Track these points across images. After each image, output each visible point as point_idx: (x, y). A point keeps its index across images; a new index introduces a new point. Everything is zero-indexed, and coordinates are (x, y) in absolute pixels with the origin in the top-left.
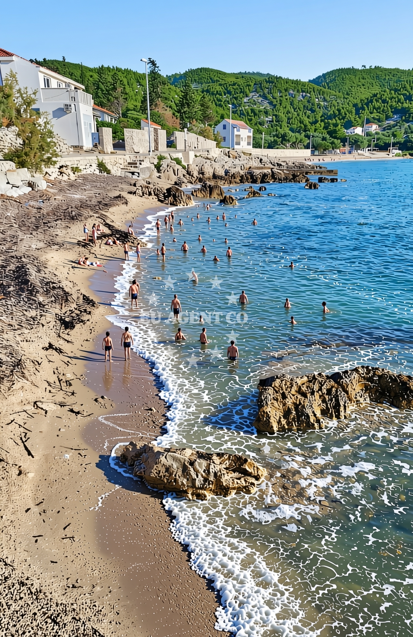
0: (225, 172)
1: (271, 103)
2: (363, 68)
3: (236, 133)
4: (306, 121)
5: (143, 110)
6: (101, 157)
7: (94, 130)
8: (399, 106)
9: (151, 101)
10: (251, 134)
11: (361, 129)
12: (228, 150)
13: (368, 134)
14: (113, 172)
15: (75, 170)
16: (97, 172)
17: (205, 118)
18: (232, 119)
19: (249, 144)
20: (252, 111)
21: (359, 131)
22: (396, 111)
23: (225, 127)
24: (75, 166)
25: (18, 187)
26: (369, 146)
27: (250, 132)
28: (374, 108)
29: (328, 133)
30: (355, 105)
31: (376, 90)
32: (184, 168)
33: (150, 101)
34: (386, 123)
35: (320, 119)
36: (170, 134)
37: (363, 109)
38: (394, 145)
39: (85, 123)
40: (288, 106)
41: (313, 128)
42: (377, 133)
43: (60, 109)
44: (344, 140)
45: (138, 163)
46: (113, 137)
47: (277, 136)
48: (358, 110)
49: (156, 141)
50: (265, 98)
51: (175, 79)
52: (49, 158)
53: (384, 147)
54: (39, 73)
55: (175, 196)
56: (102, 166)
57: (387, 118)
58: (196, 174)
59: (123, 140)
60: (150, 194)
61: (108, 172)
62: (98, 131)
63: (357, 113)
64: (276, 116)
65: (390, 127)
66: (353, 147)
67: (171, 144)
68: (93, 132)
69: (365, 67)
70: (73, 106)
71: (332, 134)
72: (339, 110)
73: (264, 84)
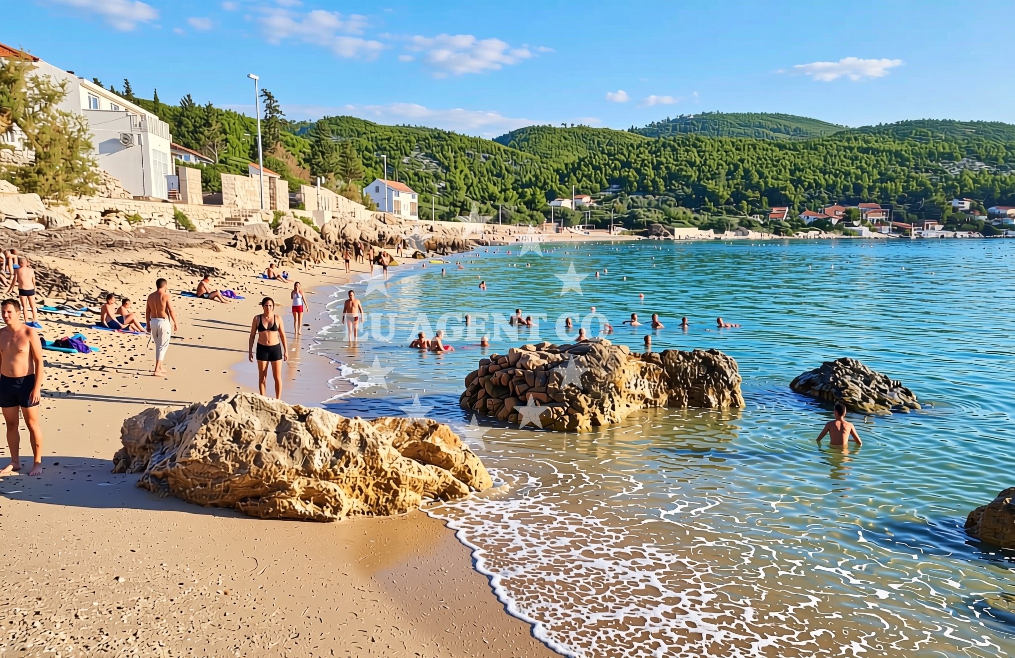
0: (379, 236)
1: (440, 164)
2: (564, 126)
3: (395, 198)
4: (492, 188)
5: (254, 157)
6: (180, 207)
7: (171, 171)
8: (616, 174)
9: (265, 146)
10: (416, 200)
11: (570, 201)
12: (381, 214)
13: (579, 208)
14: (199, 229)
15: (133, 219)
16: (172, 227)
17: (347, 173)
18: (388, 179)
19: (412, 214)
20: (416, 174)
21: (566, 203)
22: (612, 181)
23: (377, 190)
24: (132, 213)
25: (16, 220)
26: (582, 223)
27: (413, 197)
28: (583, 175)
29: (525, 203)
30: (557, 171)
31: (584, 153)
32: (316, 229)
33: (262, 145)
34: (602, 195)
35: (511, 186)
36: (294, 190)
37: (568, 176)
38: (616, 221)
39: (155, 162)
40: (467, 171)
41: (503, 196)
42: (591, 207)
43: (115, 141)
44: (547, 213)
45: (243, 219)
46: (203, 187)
47: (455, 206)
48: (563, 178)
49: (273, 197)
50: (433, 157)
51: (303, 129)
52: (82, 185)
53: (604, 225)
54: (80, 86)
55: (299, 250)
56: (180, 219)
57: (603, 189)
58: (334, 238)
59: (220, 191)
60: (258, 248)
61: (191, 229)
62: (177, 174)
63: (562, 181)
64: (450, 181)
65: (607, 200)
66: (560, 222)
67: (295, 204)
68: (170, 173)
69: (565, 125)
70: (136, 137)
71: (531, 204)
72: (536, 176)
73: (433, 141)
